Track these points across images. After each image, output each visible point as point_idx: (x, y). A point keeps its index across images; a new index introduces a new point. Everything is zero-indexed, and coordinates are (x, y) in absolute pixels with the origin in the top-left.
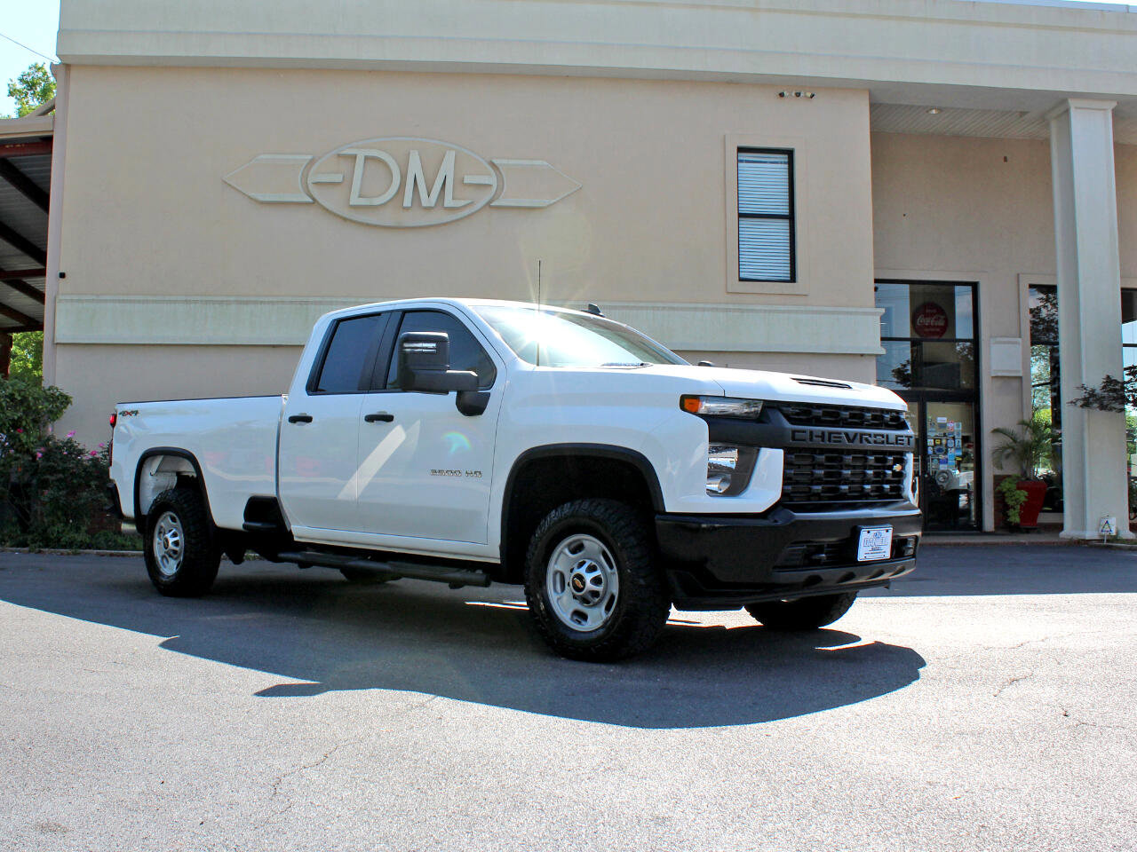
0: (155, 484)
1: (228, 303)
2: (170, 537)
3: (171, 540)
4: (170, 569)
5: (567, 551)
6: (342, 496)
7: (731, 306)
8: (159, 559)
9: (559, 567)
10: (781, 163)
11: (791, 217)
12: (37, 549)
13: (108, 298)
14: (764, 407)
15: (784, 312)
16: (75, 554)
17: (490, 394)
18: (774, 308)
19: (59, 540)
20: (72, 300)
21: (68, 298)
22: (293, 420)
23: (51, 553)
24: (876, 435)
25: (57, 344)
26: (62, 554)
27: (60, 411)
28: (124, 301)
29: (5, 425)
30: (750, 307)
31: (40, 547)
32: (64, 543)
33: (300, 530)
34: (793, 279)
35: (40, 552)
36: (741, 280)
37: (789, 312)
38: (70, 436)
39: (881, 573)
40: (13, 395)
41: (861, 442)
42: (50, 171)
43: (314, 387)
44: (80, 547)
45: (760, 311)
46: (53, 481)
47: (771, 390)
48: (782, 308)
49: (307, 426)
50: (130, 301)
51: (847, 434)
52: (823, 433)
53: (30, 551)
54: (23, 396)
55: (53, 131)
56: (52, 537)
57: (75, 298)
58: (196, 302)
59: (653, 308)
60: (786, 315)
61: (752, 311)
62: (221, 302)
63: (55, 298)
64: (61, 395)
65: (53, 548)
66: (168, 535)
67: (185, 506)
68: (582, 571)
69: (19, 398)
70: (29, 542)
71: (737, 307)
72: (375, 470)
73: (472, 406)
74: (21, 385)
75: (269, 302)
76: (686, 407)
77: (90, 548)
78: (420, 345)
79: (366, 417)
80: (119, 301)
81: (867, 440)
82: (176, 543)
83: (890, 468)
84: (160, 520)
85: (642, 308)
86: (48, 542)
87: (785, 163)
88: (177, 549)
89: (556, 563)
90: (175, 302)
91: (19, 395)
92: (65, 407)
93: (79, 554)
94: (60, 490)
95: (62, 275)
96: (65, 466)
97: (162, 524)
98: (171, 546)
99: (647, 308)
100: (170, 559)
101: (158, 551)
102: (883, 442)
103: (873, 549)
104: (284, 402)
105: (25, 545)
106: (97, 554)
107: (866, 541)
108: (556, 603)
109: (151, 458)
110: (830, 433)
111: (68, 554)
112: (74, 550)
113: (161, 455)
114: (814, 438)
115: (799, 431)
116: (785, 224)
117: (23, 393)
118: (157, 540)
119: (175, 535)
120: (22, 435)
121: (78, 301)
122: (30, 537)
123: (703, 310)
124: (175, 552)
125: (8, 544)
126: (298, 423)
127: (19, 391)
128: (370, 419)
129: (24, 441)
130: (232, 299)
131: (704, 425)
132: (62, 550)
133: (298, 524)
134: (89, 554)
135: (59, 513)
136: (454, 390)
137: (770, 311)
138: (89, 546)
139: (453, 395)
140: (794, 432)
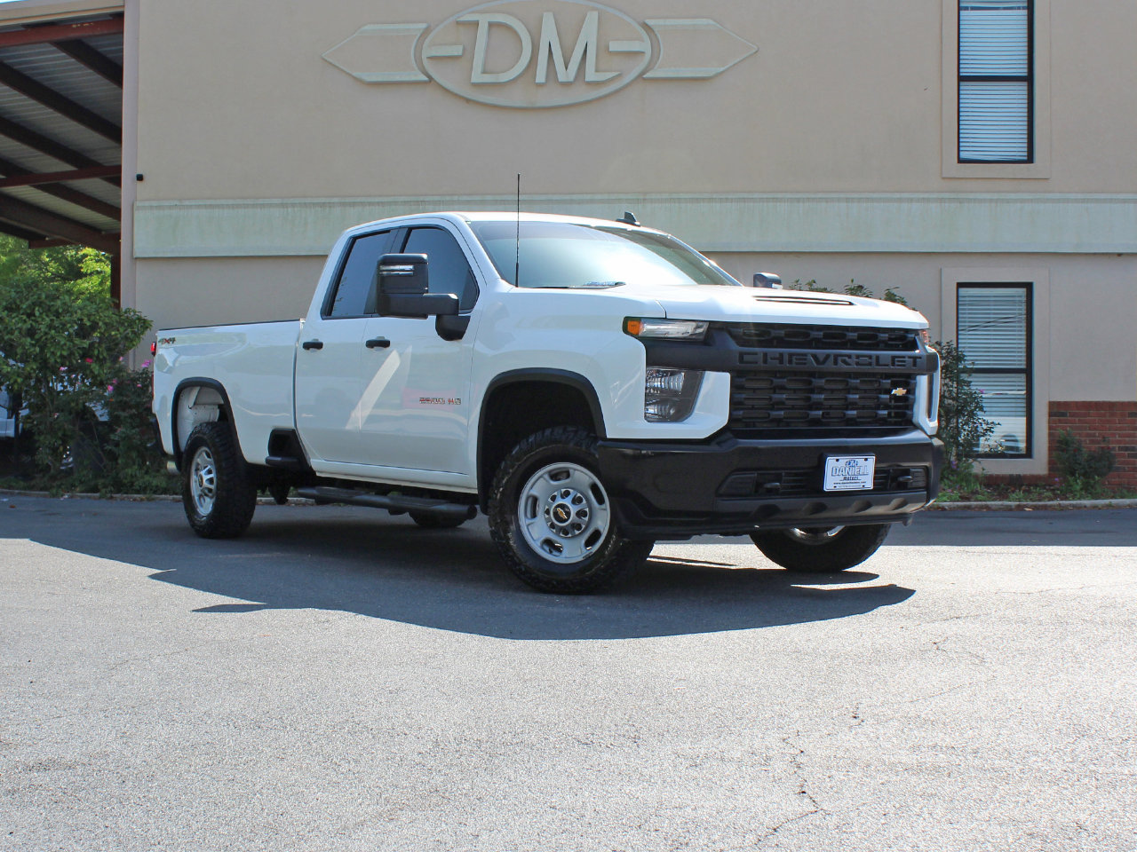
0: (192, 417)
1: (331, 205)
2: (204, 475)
3: (206, 477)
4: (205, 508)
5: (546, 476)
6: (349, 427)
7: (946, 195)
8: (196, 498)
9: (534, 492)
10: (1019, 8)
11: (1029, 79)
12: (109, 495)
13: (193, 203)
14: (709, 328)
15: (1015, 201)
16: (149, 500)
17: (470, 317)
18: (1002, 196)
19: (132, 484)
20: (151, 207)
21: (147, 204)
22: (307, 346)
23: (122, 499)
24: (858, 357)
25: (136, 258)
26: (135, 500)
27: (137, 335)
28: (211, 206)
29: (74, 354)
30: (971, 196)
31: (111, 492)
32: (138, 488)
33: (320, 464)
34: (1030, 159)
35: (112, 498)
36: (960, 161)
37: (1022, 201)
38: (144, 366)
39: (868, 505)
40: (82, 320)
41: (836, 363)
42: (122, 51)
43: (328, 311)
44: (155, 492)
45: (984, 201)
46: (125, 417)
47: (719, 311)
48: (1012, 196)
49: (319, 352)
50: (218, 206)
51: (815, 356)
52: (781, 355)
53: (100, 498)
54: (93, 322)
55: (123, 6)
56: (126, 481)
57: (154, 204)
58: (293, 205)
59: (847, 200)
60: (1019, 205)
61: (975, 200)
62: (323, 205)
63: (133, 205)
64: (139, 319)
65: (126, 493)
66: (203, 473)
67: (217, 440)
68: (567, 502)
69: (88, 324)
70: (100, 487)
71: (953, 196)
72: (375, 399)
73: (452, 330)
74: (91, 308)
75: (378, 203)
76: (629, 329)
77: (165, 494)
78: (397, 267)
79: (367, 342)
80: (206, 206)
81: (844, 362)
82: (211, 481)
83: (888, 392)
84: (197, 455)
85: (832, 200)
86: (121, 487)
87: (1024, 8)
88: (212, 487)
89: (531, 488)
90: (271, 205)
91: (89, 320)
92: (142, 333)
93: (153, 499)
94: (134, 428)
95: (140, 178)
96: (138, 400)
97: (199, 460)
98: (206, 484)
99: (839, 200)
100: (206, 498)
101: (195, 491)
102: (870, 364)
103: (845, 479)
104: (302, 327)
105: (95, 489)
106: (174, 499)
107: (835, 470)
108: (526, 528)
109: (189, 389)
110: (791, 355)
111: (142, 500)
112: (147, 496)
113: (197, 386)
114: (769, 360)
115: (749, 354)
116: (1023, 87)
117: (92, 318)
118: (194, 478)
119: (209, 472)
120: (93, 365)
121: (159, 207)
122: (100, 482)
123: (911, 200)
124: (210, 490)
125: (78, 489)
126: (311, 349)
127: (89, 316)
128: (371, 344)
129: (96, 373)
130: (336, 200)
131: (642, 347)
132: (135, 496)
133: (317, 458)
134: (165, 499)
135: (134, 454)
136: (433, 314)
137: (997, 201)
138: (165, 491)
139: (432, 319)
140: (742, 355)
